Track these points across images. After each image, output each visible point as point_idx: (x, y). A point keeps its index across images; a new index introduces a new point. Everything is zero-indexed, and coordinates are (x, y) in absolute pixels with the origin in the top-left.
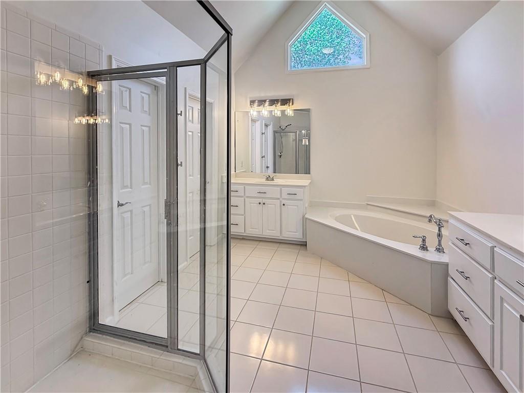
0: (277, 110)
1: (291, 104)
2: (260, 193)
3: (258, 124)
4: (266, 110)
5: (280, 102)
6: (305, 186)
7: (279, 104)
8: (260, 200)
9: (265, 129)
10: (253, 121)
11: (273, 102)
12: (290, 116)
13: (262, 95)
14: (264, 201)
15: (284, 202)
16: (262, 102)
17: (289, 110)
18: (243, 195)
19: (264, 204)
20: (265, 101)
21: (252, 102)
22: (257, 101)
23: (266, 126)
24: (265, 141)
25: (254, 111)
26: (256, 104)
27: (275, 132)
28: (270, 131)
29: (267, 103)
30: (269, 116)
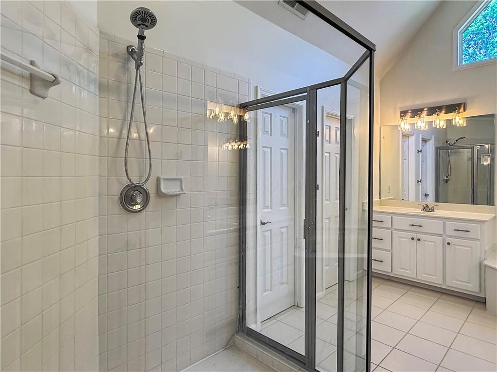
0: (440, 121)
2: (413, 225)
3: (412, 140)
5: (444, 110)
6: (483, 222)
11: (433, 110)
13: (418, 103)
14: (419, 236)
15: (448, 240)
16: (416, 112)
18: (390, 227)
19: (419, 240)
20: (421, 110)
21: (403, 113)
22: (410, 111)
23: (425, 141)
24: (423, 161)
26: (409, 114)
29: (425, 112)
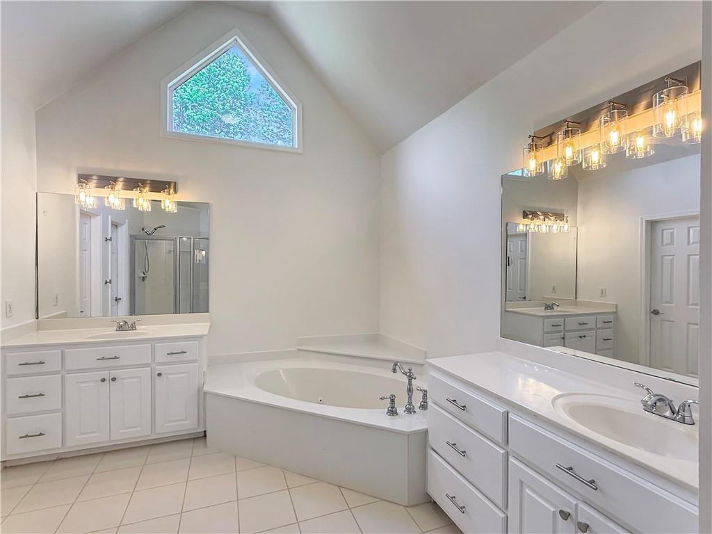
0: (143, 200)
1: (172, 191)
2: (103, 359)
3: (96, 223)
4: (116, 198)
5: (148, 185)
6: (201, 337)
7: (147, 189)
8: (105, 374)
9: (112, 232)
10: (86, 215)
11: (133, 183)
12: (169, 213)
13: (109, 167)
14: (114, 373)
15: (159, 369)
16: (107, 181)
17: (169, 202)
18: (60, 369)
19: (114, 379)
20: (115, 180)
21: (84, 178)
22: (95, 177)
23: (115, 226)
24: (112, 253)
25: (89, 196)
26: (93, 184)
27: (133, 238)
28: (123, 236)
29: (120, 185)
30: (124, 208)
